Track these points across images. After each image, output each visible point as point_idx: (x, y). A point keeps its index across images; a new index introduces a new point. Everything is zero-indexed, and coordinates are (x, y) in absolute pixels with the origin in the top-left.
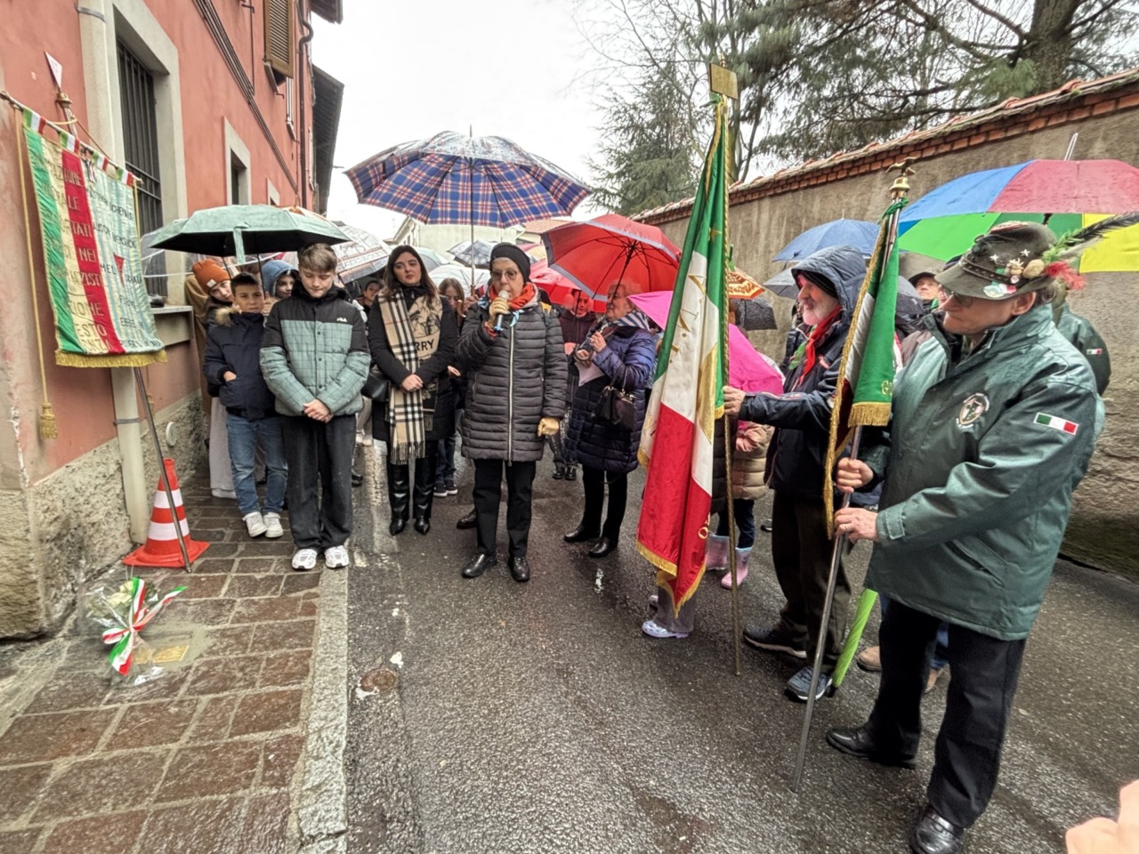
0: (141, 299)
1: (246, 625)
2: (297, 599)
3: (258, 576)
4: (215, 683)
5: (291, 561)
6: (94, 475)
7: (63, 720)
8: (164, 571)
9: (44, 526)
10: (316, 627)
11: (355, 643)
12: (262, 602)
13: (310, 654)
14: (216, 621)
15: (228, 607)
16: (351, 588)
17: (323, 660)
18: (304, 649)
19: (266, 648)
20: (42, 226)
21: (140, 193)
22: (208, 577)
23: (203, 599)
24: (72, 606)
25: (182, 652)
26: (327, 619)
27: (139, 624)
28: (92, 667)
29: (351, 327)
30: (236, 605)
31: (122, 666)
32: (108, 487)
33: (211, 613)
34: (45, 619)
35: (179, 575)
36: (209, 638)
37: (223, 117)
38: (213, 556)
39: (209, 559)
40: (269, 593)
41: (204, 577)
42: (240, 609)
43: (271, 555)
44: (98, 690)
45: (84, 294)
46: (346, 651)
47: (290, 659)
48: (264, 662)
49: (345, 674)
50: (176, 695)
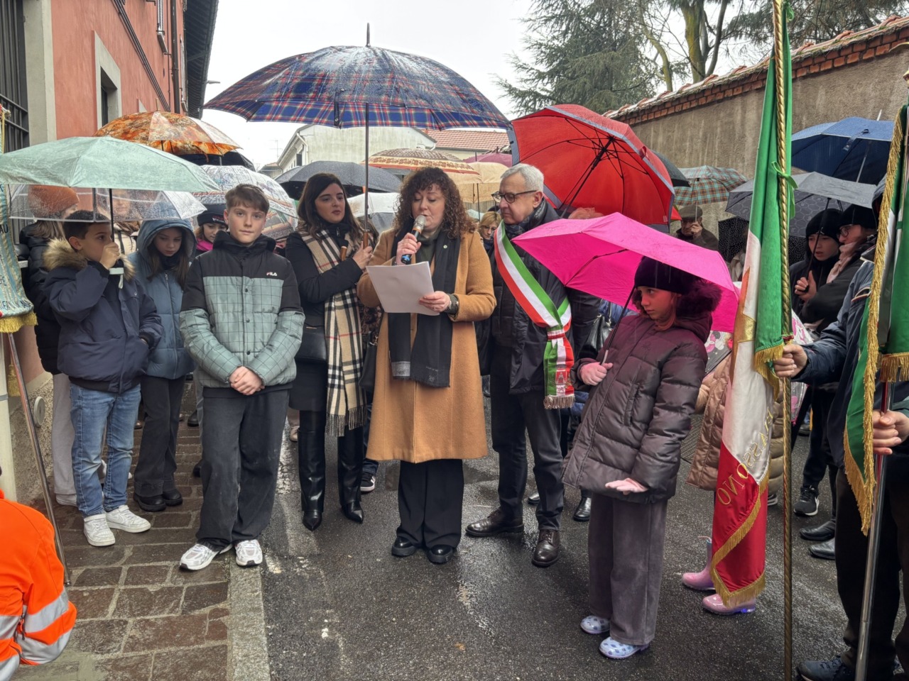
1: (143, 653)
2: (203, 618)
3: (152, 589)
10: (229, 655)
11: (278, 675)
12: (159, 622)
14: (105, 648)
15: (116, 630)
16: (266, 600)
21: (7, 125)
22: (91, 592)
23: (88, 620)
26: (241, 643)
29: (282, 282)
30: (129, 627)
33: (98, 638)
36: (99, 671)
37: (93, 32)
38: (94, 565)
39: (90, 567)
40: (167, 610)
41: (86, 591)
42: (133, 633)
43: (167, 560)
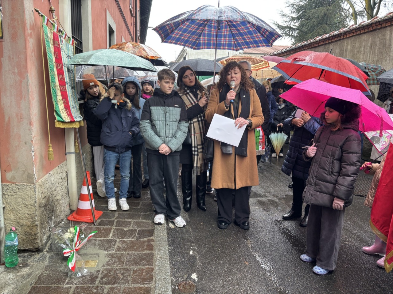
1: (122, 252)
2: (144, 242)
3: (125, 229)
4: (111, 280)
6: (58, 177)
7: (50, 289)
8: (84, 224)
9: (41, 200)
10: (154, 256)
11: (173, 266)
12: (128, 242)
13: (152, 270)
14: (109, 249)
15: (113, 243)
16: (168, 238)
17: (159, 273)
18: (150, 267)
19: (132, 265)
20: (49, 65)
22: (104, 228)
23: (102, 238)
24: (49, 237)
25: (95, 263)
26: (159, 253)
27: (77, 248)
28: (58, 267)
30: (117, 242)
31: (72, 267)
32: (62, 183)
33: (106, 245)
34: (40, 243)
35: (91, 226)
36: (106, 257)
37: (106, 9)
38: (104, 218)
39: (103, 219)
40: (131, 238)
41: (102, 228)
42: (119, 244)
43: (131, 219)
44: (62, 277)
45: (61, 95)
46: (169, 270)
47: (144, 271)
48: (132, 272)
49: (170, 281)
50: (95, 284)
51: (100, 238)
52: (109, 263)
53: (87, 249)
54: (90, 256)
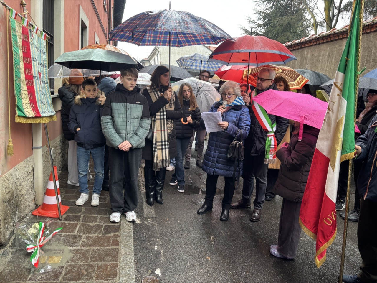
0: (47, 91)
1: (87, 248)
2: (110, 237)
4: (75, 276)
5: (109, 217)
6: (24, 172)
8: (50, 219)
9: (5, 195)
10: (119, 252)
11: (137, 262)
12: (94, 237)
13: (117, 265)
14: (73, 245)
15: (79, 239)
16: (134, 234)
17: (123, 269)
18: (114, 262)
19: (97, 261)
20: (14, 60)
21: (48, 43)
22: (69, 224)
23: (68, 234)
24: (13, 232)
25: (59, 259)
26: (124, 248)
27: (41, 244)
28: (21, 262)
29: (142, 106)
30: (82, 238)
31: (35, 263)
32: (28, 178)
33: (71, 241)
34: (3, 238)
35: (56, 222)
36: (71, 253)
37: (79, 4)
38: (71, 213)
39: (69, 214)
40: (97, 233)
41: (67, 223)
42: (84, 240)
43: (97, 214)
44: (25, 273)
45: (26, 90)
46: (134, 265)
47: (108, 267)
48: (96, 268)
49: (134, 277)
50: (58, 280)
51: (65, 234)
52: (73, 259)
53: (51, 245)
54: (54, 252)
